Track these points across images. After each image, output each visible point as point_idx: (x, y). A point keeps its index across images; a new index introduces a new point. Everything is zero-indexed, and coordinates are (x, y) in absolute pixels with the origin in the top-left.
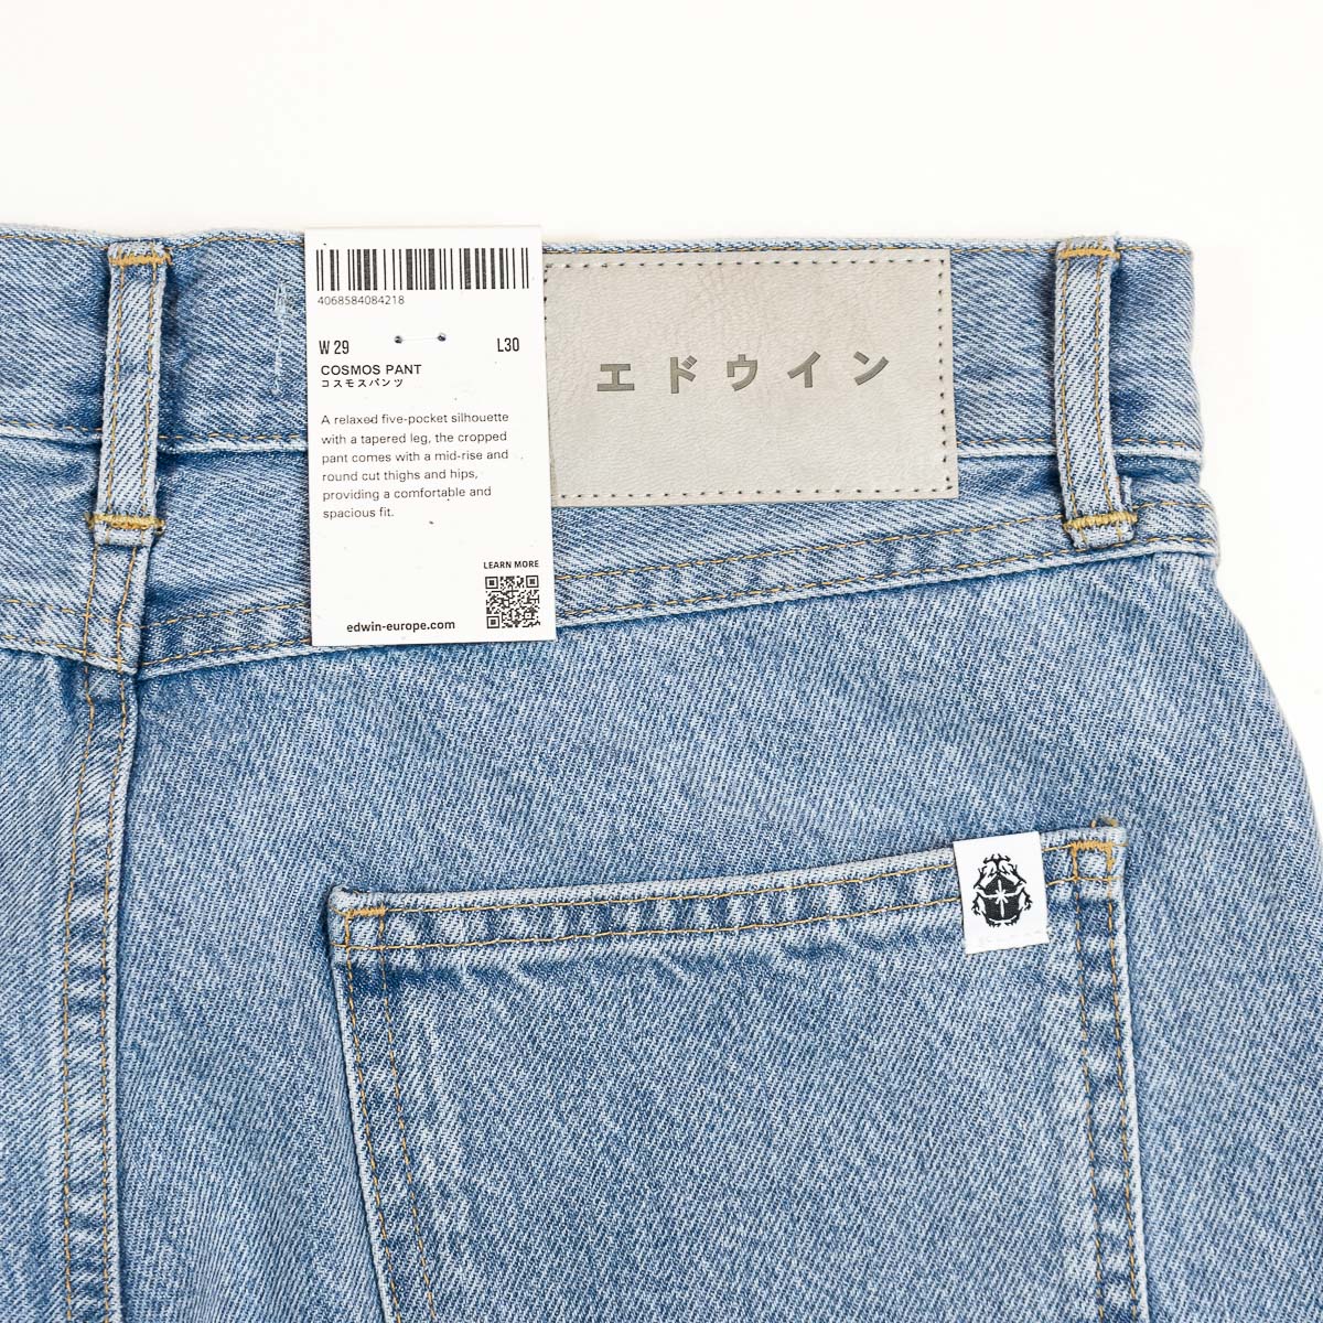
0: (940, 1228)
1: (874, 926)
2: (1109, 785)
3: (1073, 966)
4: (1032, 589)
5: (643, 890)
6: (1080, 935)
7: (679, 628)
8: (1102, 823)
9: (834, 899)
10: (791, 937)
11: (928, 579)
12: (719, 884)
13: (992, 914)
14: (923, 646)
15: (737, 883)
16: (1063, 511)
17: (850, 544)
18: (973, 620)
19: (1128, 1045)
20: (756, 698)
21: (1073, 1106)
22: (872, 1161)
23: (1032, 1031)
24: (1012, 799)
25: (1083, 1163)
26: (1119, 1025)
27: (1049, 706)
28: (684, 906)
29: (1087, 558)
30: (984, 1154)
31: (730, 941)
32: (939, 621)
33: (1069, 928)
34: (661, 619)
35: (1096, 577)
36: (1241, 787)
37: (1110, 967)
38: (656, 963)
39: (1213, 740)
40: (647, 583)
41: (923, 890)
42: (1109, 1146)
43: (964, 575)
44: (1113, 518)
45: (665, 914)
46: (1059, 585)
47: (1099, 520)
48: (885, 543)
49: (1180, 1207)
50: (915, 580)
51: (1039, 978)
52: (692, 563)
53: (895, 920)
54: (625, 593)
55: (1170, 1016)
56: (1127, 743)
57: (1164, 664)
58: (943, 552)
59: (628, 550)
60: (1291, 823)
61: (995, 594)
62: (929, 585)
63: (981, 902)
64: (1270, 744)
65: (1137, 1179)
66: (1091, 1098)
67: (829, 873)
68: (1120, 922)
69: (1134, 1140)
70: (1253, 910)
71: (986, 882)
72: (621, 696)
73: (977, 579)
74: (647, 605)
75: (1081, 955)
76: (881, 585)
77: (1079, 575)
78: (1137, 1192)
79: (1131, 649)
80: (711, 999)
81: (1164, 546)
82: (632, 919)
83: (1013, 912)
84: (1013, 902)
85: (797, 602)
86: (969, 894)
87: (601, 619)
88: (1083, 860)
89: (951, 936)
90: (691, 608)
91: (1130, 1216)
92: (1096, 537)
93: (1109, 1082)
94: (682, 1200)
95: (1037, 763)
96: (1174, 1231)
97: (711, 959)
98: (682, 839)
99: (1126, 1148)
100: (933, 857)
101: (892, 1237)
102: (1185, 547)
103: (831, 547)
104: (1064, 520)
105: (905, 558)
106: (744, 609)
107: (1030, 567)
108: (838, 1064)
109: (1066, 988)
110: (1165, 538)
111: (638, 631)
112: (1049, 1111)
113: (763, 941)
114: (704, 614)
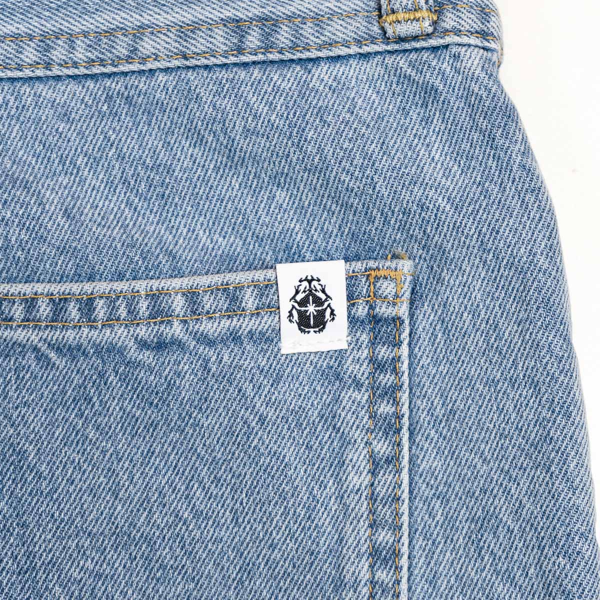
0: (248, 570)
1: (208, 327)
2: (402, 227)
3: (366, 368)
4: (352, 71)
5: (28, 289)
6: (373, 343)
7: (73, 86)
8: (395, 257)
9: (179, 304)
10: (142, 332)
11: (271, 57)
12: (88, 287)
13: (304, 323)
14: (263, 109)
15: (102, 287)
16: (379, 9)
17: (210, 25)
18: (304, 90)
19: (405, 434)
20: (130, 145)
21: (359, 479)
22: (197, 515)
23: (330, 419)
24: (327, 235)
25: (364, 525)
26: (399, 417)
27: (358, 161)
28: (59, 304)
29: (396, 47)
30: (285, 513)
31: (94, 334)
32: (277, 90)
33: (365, 338)
34: (58, 78)
35: (402, 62)
36: (505, 231)
37: (395, 371)
38: (36, 349)
39: (486, 194)
40: (48, 49)
41: (250, 301)
42: (385, 512)
43: (299, 55)
44: (418, 15)
45: (44, 309)
46: (372, 68)
47: (407, 16)
48: (238, 26)
49: (438, 563)
50: (260, 57)
51: (338, 377)
52: (85, 34)
53: (226, 323)
54: (30, 54)
55: (439, 412)
56: (418, 192)
57: (451, 134)
58: (284, 36)
59: (35, 21)
60: (543, 262)
61: (323, 72)
62: (272, 62)
63: (295, 313)
64: (530, 198)
65: (405, 540)
66: (373, 473)
67: (176, 283)
68: (405, 335)
69: (405, 508)
70: (509, 329)
71: (299, 297)
72: (23, 137)
73: (310, 60)
74: (48, 66)
75: (372, 360)
76: (233, 59)
77: (389, 60)
78: (405, 550)
79: (427, 121)
80: (77, 380)
81: (457, 39)
82: (18, 311)
83: (320, 323)
84: (321, 314)
85: (167, 70)
86: (286, 306)
87: (10, 74)
88: (378, 285)
89: (271, 338)
90: (83, 71)
91: (398, 569)
92: (404, 29)
93: (388, 461)
94: (43, 539)
95: (347, 206)
96: (432, 582)
97: (79, 347)
98: (62, 251)
99: (398, 515)
100: (259, 275)
101: (209, 577)
102: (473, 40)
103: (195, 27)
104: (380, 16)
105: (253, 40)
106: (125, 74)
107: (351, 52)
108: (174, 436)
109: (358, 385)
110: (458, 32)
111: (40, 87)
112: (339, 482)
113: (121, 335)
114: (93, 77)
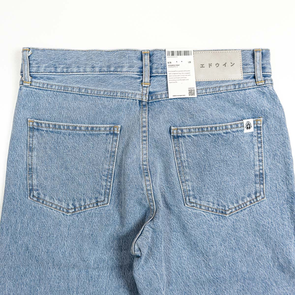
0: (241, 164)
1: (234, 130)
2: (261, 113)
3: (256, 134)
4: (251, 91)
5: (207, 126)
6: (257, 130)
7: (210, 96)
8: (260, 118)
9: (229, 127)
10: (224, 131)
11: (240, 89)
12: (216, 125)
13: (247, 128)
14: (239, 97)
15: (218, 125)
16: (256, 81)
17: (231, 85)
18: (245, 94)
19: (262, 143)
20: (219, 104)
21: (256, 150)
22: (233, 157)
23: (252, 142)
24: (249, 115)
25: (257, 156)
26: (262, 141)
27: (254, 104)
28: (211, 128)
29: (259, 86)
30: (246, 156)
31: (217, 132)
32: (241, 94)
33: (256, 130)
34: (208, 94)
35: (260, 89)
36: (277, 113)
37: (261, 134)
38: (208, 135)
39: (274, 107)
40: (206, 90)
41: (239, 125)
42: (260, 155)
43: (244, 89)
44: (262, 82)
45: (209, 129)
46: (255, 90)
47: (260, 82)
48: (235, 85)
49: (268, 161)
50: (238, 89)
51: (252, 136)
52: (212, 88)
53: (236, 129)
54: (204, 91)
55: (267, 139)
56: (264, 108)
57: (267, 99)
58: (242, 86)
59: (204, 86)
60: (283, 117)
61: (247, 91)
62: (240, 90)
63: (246, 127)
64: (280, 108)
65: (263, 158)
66: (258, 149)
67: (229, 124)
68: (262, 129)
69: (263, 154)
70: (278, 127)
71: (247, 124)
72: (203, 104)
73: (245, 89)
74: (206, 93)
75: (257, 133)
76: (234, 90)
77: (257, 89)
78: (263, 160)
79: (263, 97)
80: (214, 139)
81: (268, 85)
82: (205, 129)
83: (250, 128)
84: (250, 127)
85: (224, 92)
86: (245, 126)
87: (201, 95)
88: (258, 122)
89: (242, 131)
90: (212, 93)
91: (263, 162)
92: (260, 84)
93: (260, 147)
94: (211, 162)
95: (252, 111)
96: (267, 164)
97: (214, 134)
98: (211, 120)
99: (262, 155)
100: (241, 122)
101: (235, 165)
102: (271, 85)
103: (228, 86)
104: (256, 82)
105: (237, 87)
106: (217, 93)
107: (252, 88)
108: (229, 146)
109: (255, 137)
110: (268, 84)
111: (205, 96)
112: (253, 151)
113: (221, 132)
114: (213, 94)
